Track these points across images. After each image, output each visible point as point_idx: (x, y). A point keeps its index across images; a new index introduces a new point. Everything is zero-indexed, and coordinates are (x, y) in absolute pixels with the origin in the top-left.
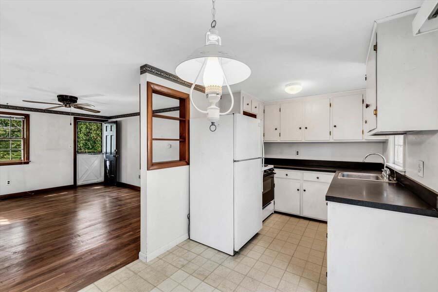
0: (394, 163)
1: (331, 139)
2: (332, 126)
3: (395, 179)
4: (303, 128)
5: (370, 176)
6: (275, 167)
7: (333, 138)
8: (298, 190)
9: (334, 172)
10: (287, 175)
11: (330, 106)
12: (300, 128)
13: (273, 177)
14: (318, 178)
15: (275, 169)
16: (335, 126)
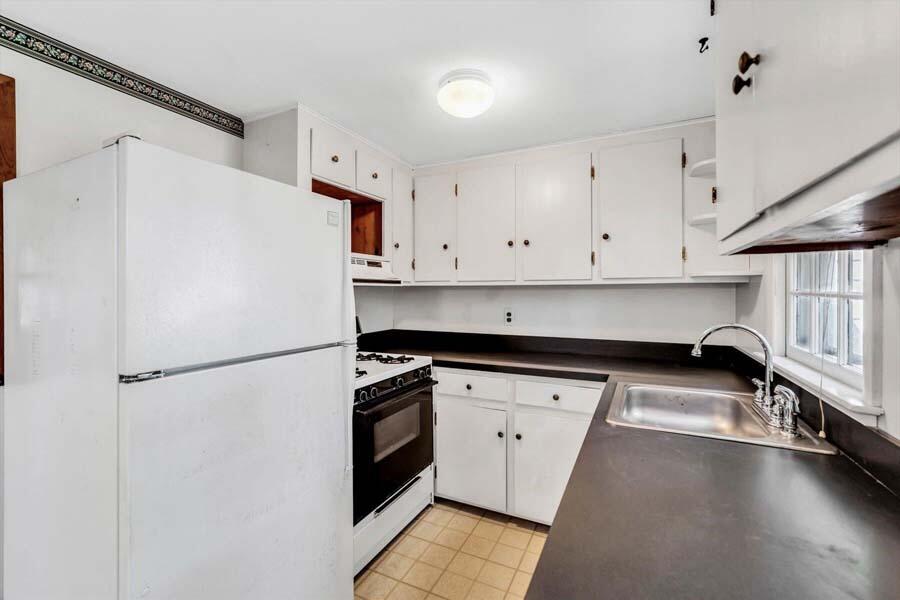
0: (786, 356)
1: (595, 273)
2: (598, 236)
3: (822, 434)
4: (519, 244)
5: (712, 400)
6: (436, 363)
7: (600, 271)
8: (500, 435)
9: (604, 378)
10: (469, 387)
11: (593, 175)
12: (510, 244)
13: (431, 393)
14: (556, 398)
15: (436, 368)
16: (606, 237)
